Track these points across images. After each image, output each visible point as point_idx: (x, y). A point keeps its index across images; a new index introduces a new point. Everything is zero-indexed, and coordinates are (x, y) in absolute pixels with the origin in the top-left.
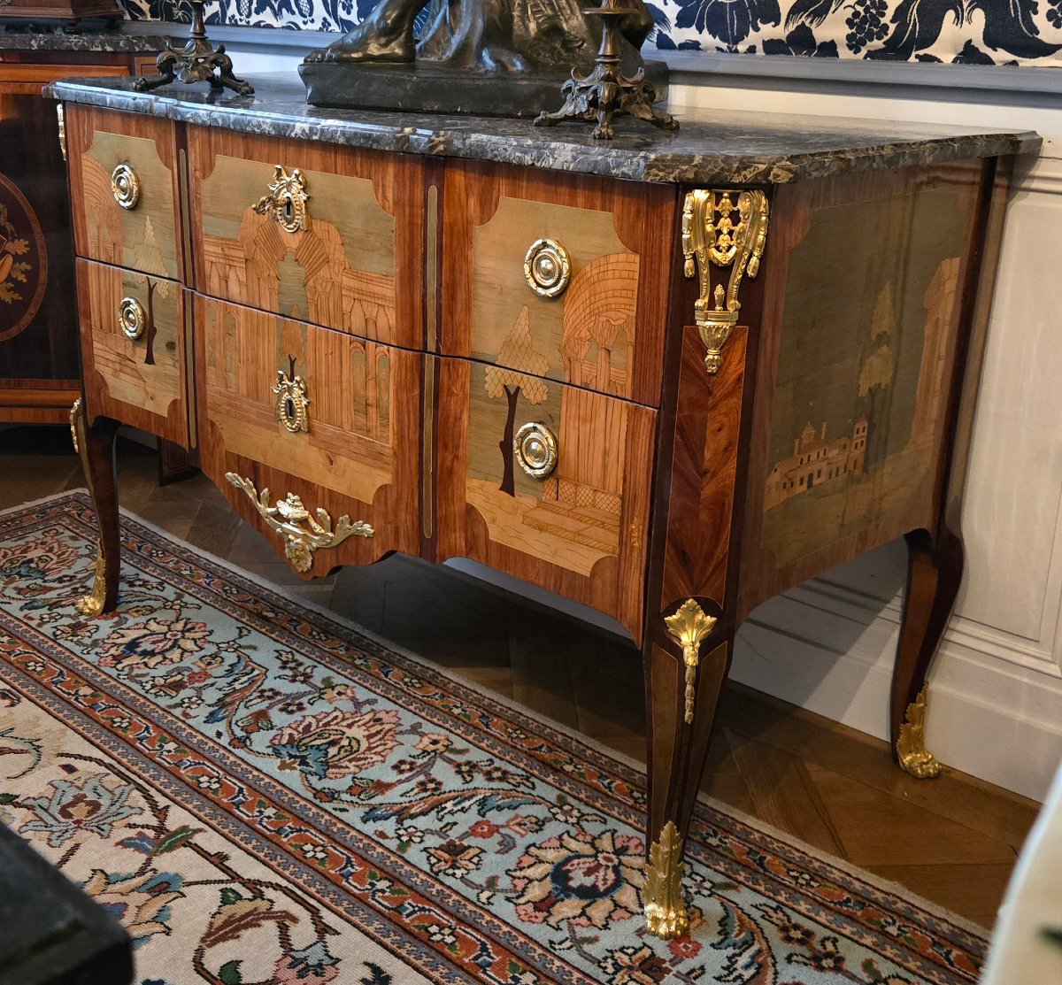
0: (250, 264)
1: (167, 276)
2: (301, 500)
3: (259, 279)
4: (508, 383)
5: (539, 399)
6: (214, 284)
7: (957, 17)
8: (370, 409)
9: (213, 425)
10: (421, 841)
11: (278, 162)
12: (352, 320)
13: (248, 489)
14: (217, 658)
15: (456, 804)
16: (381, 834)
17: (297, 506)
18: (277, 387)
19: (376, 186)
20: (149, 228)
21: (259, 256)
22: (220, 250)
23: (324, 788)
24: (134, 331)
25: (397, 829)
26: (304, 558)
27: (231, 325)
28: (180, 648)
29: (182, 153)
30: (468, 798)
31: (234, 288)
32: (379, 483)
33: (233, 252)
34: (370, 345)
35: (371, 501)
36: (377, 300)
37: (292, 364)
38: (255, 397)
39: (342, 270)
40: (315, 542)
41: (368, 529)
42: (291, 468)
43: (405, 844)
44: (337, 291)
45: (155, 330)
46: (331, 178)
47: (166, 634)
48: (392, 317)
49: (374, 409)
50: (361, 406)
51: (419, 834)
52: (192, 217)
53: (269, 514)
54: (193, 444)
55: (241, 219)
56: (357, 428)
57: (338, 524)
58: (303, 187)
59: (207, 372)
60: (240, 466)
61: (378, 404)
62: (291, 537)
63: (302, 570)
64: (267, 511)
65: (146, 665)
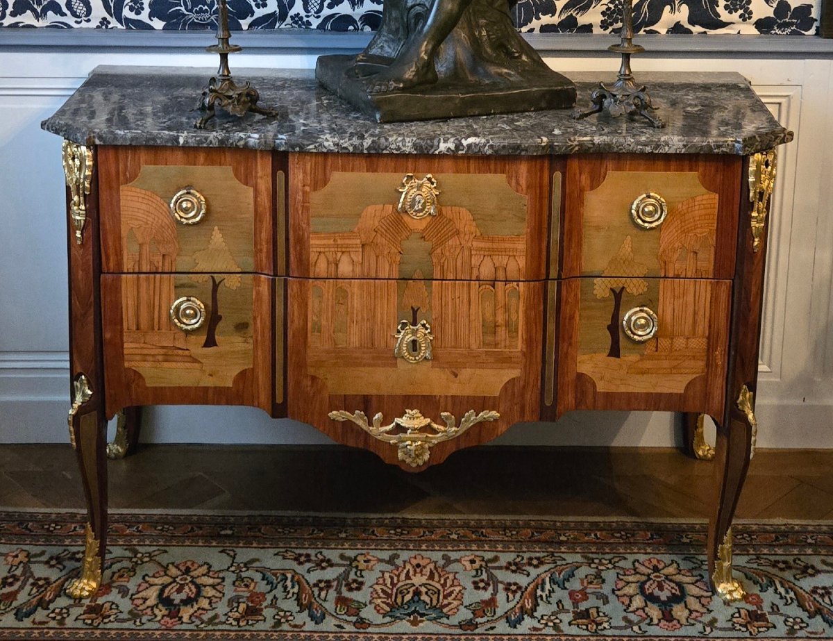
0: (368, 248)
1: (239, 270)
2: (420, 413)
3: (377, 257)
4: (614, 286)
5: (641, 291)
6: (321, 268)
7: (672, 9)
8: (499, 329)
9: (314, 378)
10: (561, 621)
11: (406, 172)
12: (482, 269)
13: (358, 418)
14: (245, 580)
15: (543, 590)
16: (535, 629)
17: (417, 418)
18: (399, 332)
19: (510, 178)
20: (217, 236)
21: (379, 239)
22: (331, 242)
23: (460, 623)
24: (194, 323)
25: (539, 621)
26: (421, 454)
27: (342, 296)
28: (205, 586)
29: (280, 174)
30: (543, 582)
31: (345, 268)
32: (506, 379)
33: (347, 241)
34: (500, 285)
35: (497, 394)
36: (507, 253)
37: (415, 312)
38: (370, 345)
39: (472, 238)
40: (436, 439)
41: (495, 414)
42: (409, 391)
43: (556, 627)
44: (466, 253)
45: (220, 318)
46: (463, 176)
47: (175, 581)
48: (522, 262)
49: (504, 328)
50: (491, 328)
51: (552, 618)
52: (291, 222)
53: (383, 432)
54: (279, 400)
55: (359, 216)
56: (484, 344)
57: (463, 420)
58: (435, 185)
59: (309, 339)
60: (348, 403)
61: (507, 324)
62: (409, 442)
63: (418, 465)
64: (379, 431)
65: (203, 609)
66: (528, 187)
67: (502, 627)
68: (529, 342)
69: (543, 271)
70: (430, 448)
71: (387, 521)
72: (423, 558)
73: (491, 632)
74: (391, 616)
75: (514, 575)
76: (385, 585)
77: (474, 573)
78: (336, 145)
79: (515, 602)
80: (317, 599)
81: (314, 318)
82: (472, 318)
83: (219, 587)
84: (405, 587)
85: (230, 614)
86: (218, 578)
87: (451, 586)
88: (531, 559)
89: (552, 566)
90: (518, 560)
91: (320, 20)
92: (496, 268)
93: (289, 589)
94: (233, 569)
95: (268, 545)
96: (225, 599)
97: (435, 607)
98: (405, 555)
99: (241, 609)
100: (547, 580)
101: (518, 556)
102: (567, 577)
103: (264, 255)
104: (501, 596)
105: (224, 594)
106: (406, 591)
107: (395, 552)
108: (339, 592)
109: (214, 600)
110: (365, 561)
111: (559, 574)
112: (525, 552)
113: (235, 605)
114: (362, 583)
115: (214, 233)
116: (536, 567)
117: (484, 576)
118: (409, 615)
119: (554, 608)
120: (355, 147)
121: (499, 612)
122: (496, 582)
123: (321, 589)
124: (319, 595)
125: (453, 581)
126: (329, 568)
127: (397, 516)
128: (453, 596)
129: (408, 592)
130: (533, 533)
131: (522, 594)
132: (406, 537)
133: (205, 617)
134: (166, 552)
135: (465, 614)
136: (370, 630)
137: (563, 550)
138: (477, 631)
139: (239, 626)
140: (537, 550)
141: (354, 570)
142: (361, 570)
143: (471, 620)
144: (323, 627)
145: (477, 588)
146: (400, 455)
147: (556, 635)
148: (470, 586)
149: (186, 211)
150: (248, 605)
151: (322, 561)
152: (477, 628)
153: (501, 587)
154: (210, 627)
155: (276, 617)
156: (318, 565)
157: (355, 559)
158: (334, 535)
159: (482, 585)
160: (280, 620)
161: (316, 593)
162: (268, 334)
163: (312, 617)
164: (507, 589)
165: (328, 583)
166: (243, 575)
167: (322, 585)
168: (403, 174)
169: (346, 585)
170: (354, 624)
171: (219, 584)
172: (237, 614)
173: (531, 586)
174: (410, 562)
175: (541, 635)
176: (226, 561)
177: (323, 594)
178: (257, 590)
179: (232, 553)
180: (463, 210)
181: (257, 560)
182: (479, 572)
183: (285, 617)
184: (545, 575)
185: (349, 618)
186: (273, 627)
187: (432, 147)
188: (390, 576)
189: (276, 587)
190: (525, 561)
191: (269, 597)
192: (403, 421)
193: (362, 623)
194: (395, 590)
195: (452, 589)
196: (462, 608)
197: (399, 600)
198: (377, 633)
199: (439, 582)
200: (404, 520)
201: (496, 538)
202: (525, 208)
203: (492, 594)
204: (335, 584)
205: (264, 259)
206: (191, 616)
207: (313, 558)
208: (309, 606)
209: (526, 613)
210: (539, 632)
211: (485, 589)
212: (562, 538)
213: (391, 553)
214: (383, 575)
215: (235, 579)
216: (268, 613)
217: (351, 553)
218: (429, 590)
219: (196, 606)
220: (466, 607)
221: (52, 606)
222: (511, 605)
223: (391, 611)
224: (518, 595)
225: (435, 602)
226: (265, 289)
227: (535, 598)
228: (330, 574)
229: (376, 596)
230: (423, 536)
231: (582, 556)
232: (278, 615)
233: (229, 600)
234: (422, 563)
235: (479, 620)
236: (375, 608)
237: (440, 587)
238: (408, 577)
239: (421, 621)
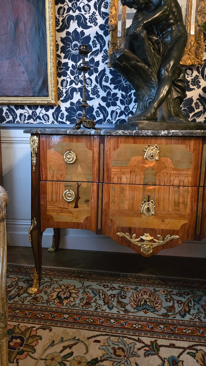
0: (132, 172)
1: (87, 181)
2: (150, 235)
3: (136, 176)
6: (115, 180)
8: (180, 204)
9: (111, 220)
10: (201, 316)
11: (148, 143)
12: (174, 182)
13: (127, 236)
14: (86, 292)
15: (191, 304)
16: (191, 319)
17: (148, 236)
18: (143, 204)
19: (187, 146)
20: (79, 169)
21: (136, 170)
22: (119, 170)
23: (162, 314)
24: (70, 199)
25: (192, 316)
26: (149, 250)
27: (122, 190)
28: (73, 293)
29: (102, 145)
30: (191, 301)
31: (124, 180)
32: (182, 223)
33: (125, 170)
34: (181, 188)
35: (179, 229)
36: (185, 175)
37: (149, 197)
38: (132, 209)
39: (171, 169)
40: (155, 245)
41: (177, 236)
42: (146, 226)
43: (199, 319)
44: (169, 175)
45: (80, 198)
46: (169, 146)
47: (63, 291)
48: (190, 179)
49: (182, 204)
50: (177, 204)
51: (197, 315)
52: (105, 163)
53: (136, 241)
54: (99, 228)
55: (129, 160)
56: (175, 210)
57: (165, 238)
58: (158, 149)
59: (110, 205)
60: (123, 230)
61: (183, 203)
62: (145, 246)
63: (148, 254)
64: (134, 241)
65: (71, 301)
66: (194, 150)
67: (178, 317)
68: (192, 210)
69: (198, 183)
70: (153, 248)
71: (133, 276)
72: (146, 289)
73: (175, 319)
74: (137, 309)
75: (179, 297)
76: (134, 298)
77: (165, 296)
78: (123, 132)
79: (181, 308)
80: (110, 301)
81: (112, 198)
82: (170, 200)
83: (77, 294)
84: (141, 299)
85: (80, 304)
86: (77, 291)
87: (157, 300)
88: (184, 292)
89: (193, 295)
90: (180, 292)
91: (116, 121)
92: (180, 181)
93: (101, 296)
94: (82, 288)
95: (95, 281)
96: (79, 298)
97: (152, 307)
98: (140, 288)
99: (84, 303)
100: (192, 300)
101: (180, 291)
102: (199, 300)
103: (95, 175)
104: (176, 305)
105: (79, 296)
106: (141, 301)
107: (137, 286)
108: (118, 299)
109: (75, 298)
110: (127, 289)
111: (196, 298)
112: (182, 290)
113: (82, 301)
114: (126, 296)
115: (78, 167)
116: (187, 295)
117: (169, 297)
118: (143, 309)
119: (196, 311)
120: (129, 133)
121: (177, 311)
122: (174, 300)
123: (112, 297)
124: (111, 299)
125: (158, 298)
126: (115, 290)
127: (136, 274)
128: (159, 303)
129: (142, 301)
130: (183, 284)
131: (184, 305)
132: (141, 282)
133: (71, 304)
134: (62, 281)
135: (164, 311)
136: (129, 314)
137: (195, 290)
138: (169, 318)
139: (83, 309)
140: (186, 289)
141: (123, 291)
142: (125, 292)
143: (166, 313)
144: (112, 311)
145: (167, 301)
146: (142, 250)
147: (200, 322)
148: (164, 301)
149: (69, 158)
150: (86, 301)
151: (112, 287)
152: (169, 317)
153: (175, 301)
154: (73, 308)
155: (96, 306)
156: (111, 289)
157: (123, 288)
158: (116, 279)
159: (168, 300)
160: (97, 307)
161: (110, 298)
162: (96, 204)
163: (109, 307)
164: (178, 302)
165: (114, 295)
166: (86, 290)
167: (112, 296)
168: (146, 145)
169: (120, 297)
170: (124, 311)
171: (77, 293)
172: (82, 304)
173: (187, 302)
174: (142, 290)
175: (194, 321)
176: (81, 285)
177: (112, 299)
178: (90, 296)
179: (83, 283)
180: (169, 159)
181: (91, 286)
182: (167, 295)
183: (99, 306)
184: (190, 298)
185: (122, 309)
186: (95, 310)
187: (159, 133)
188: (136, 295)
189: (96, 295)
190: (182, 293)
191: (94, 299)
192: (144, 237)
193: (126, 311)
194: (137, 300)
195: (158, 301)
196: (162, 308)
197: (139, 303)
198: (132, 316)
199: (153, 298)
200: (139, 276)
201: (171, 284)
202: (192, 158)
203: (173, 304)
204: (117, 296)
205: (95, 177)
206: (67, 303)
207: (109, 286)
208: (108, 303)
209: (187, 312)
210: (193, 320)
211: (170, 302)
212: (194, 286)
213: (135, 286)
214: (133, 294)
215: (82, 291)
216: (93, 304)
217: (122, 286)
218: (150, 301)
219: (69, 300)
220: (164, 308)
221: (21, 296)
222: (180, 309)
223: (137, 307)
224: (182, 305)
225: (152, 305)
226: (95, 187)
227: (189, 307)
228: (115, 292)
229: (131, 301)
230: (146, 282)
231: (203, 293)
232: (97, 305)
233: (80, 298)
234: (147, 291)
235: (169, 314)
236: (131, 306)
237: (153, 300)
238: (142, 295)
239: (148, 312)
